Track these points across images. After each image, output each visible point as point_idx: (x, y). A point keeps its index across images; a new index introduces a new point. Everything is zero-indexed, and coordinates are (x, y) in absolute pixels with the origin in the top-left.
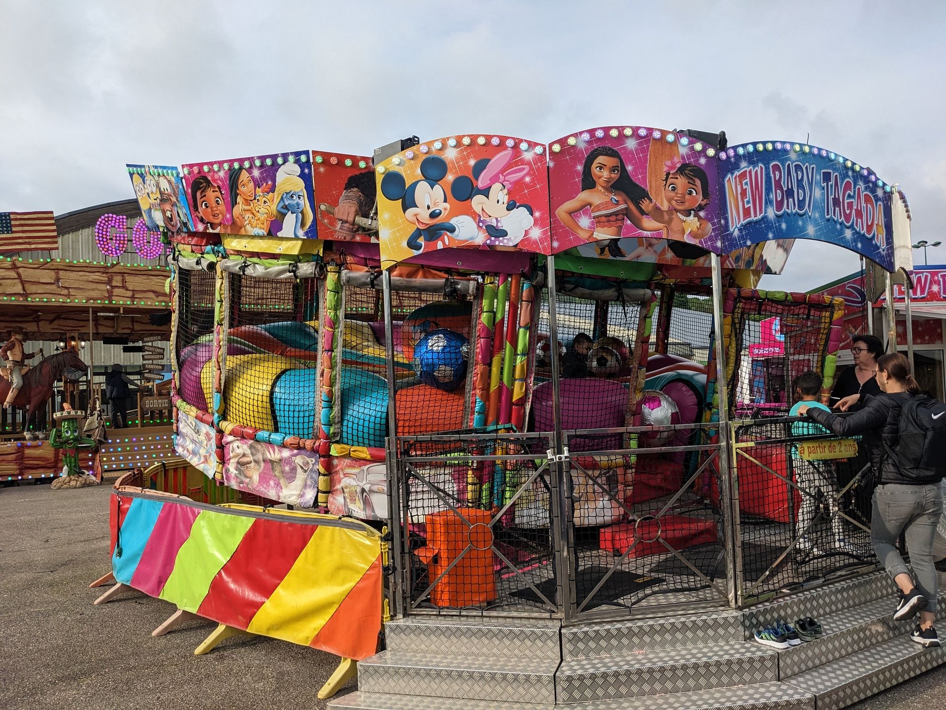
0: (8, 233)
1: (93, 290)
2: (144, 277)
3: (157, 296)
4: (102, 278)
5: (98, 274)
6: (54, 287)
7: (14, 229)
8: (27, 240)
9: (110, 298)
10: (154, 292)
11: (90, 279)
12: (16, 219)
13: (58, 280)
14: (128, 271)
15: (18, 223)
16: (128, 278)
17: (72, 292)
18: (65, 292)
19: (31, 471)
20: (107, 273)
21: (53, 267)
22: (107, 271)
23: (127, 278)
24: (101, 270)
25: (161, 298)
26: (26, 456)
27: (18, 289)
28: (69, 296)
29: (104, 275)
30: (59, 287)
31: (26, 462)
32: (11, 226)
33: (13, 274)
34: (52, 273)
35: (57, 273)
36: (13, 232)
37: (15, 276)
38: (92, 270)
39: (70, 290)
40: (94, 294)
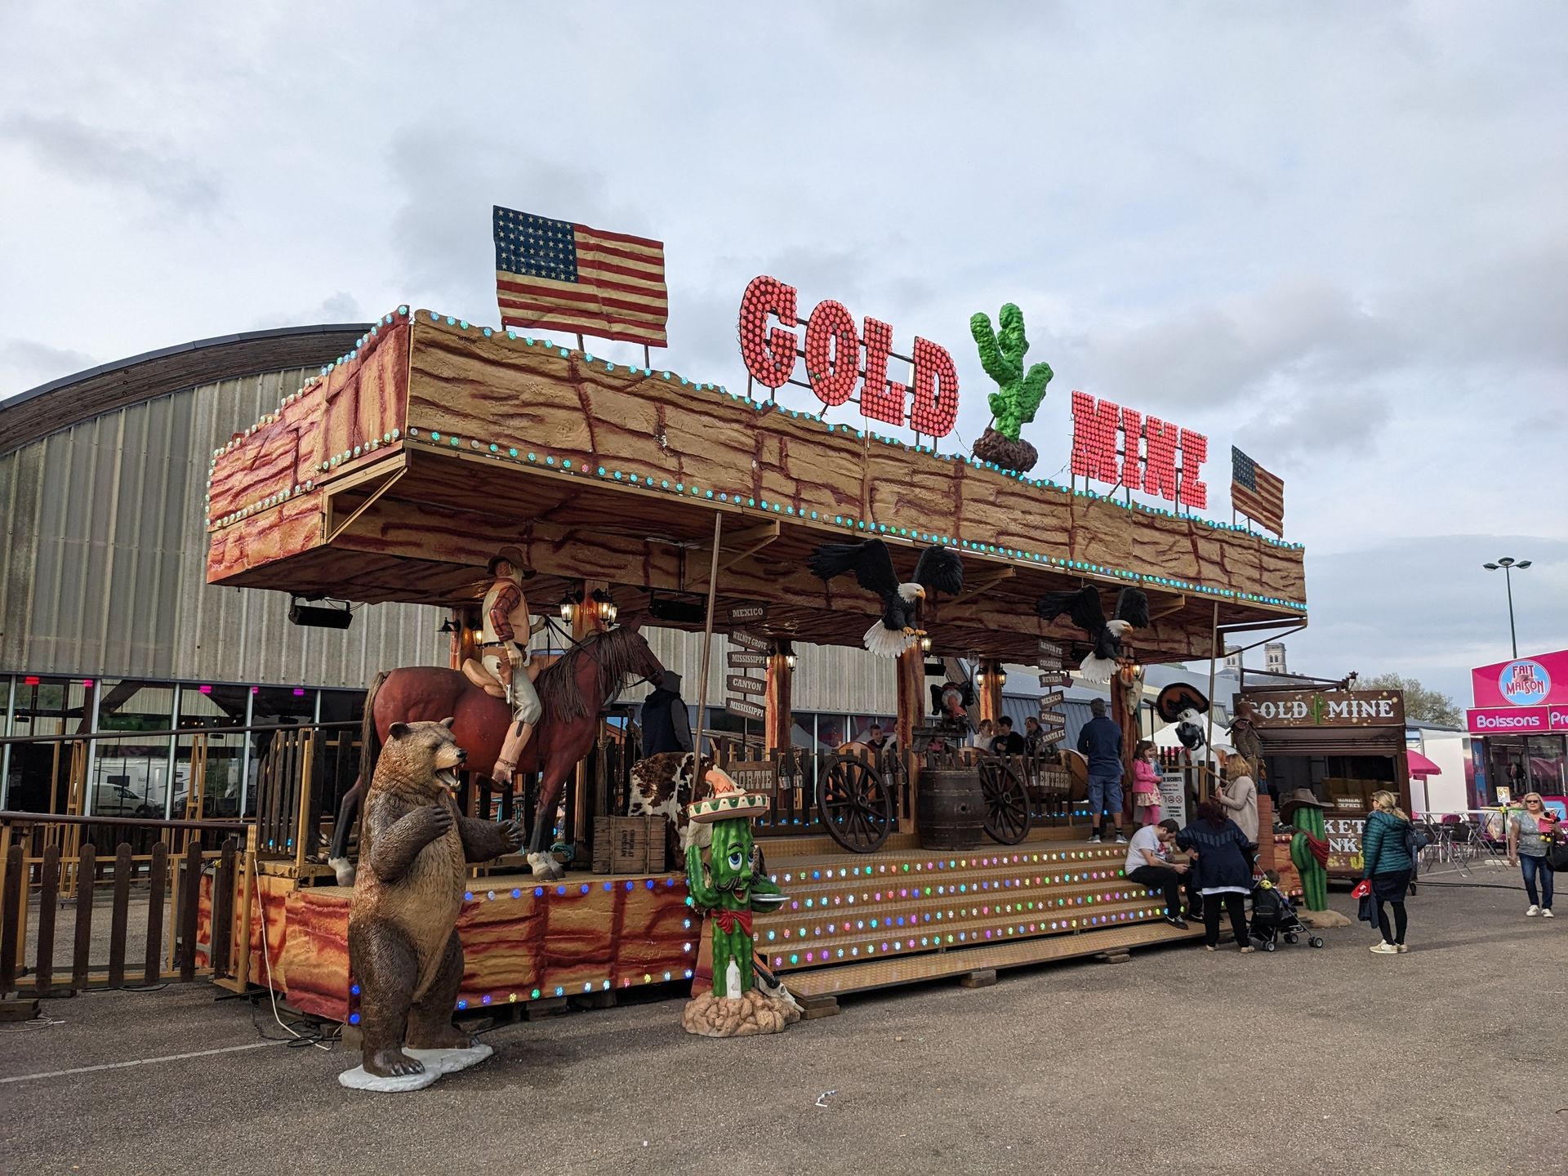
0: (567, 280)
1: (727, 467)
2: (818, 450)
3: (839, 502)
4: (743, 439)
5: (736, 426)
6: (650, 446)
7: (582, 272)
8: (606, 309)
9: (756, 491)
10: (834, 490)
11: (723, 438)
12: (587, 247)
13: (661, 427)
14: (791, 430)
15: (589, 256)
16: (793, 448)
17: (688, 466)
18: (671, 463)
19: (564, 974)
20: (753, 427)
21: (652, 393)
22: (754, 422)
23: (790, 445)
24: (744, 417)
25: (845, 508)
26: (552, 925)
27: (580, 438)
28: (679, 474)
29: (749, 432)
30: (661, 449)
31: (551, 946)
32: (576, 262)
33: (568, 395)
34: (650, 409)
35: (660, 411)
36: (579, 280)
37: (576, 402)
38: (729, 414)
39: (683, 459)
40: (728, 478)
